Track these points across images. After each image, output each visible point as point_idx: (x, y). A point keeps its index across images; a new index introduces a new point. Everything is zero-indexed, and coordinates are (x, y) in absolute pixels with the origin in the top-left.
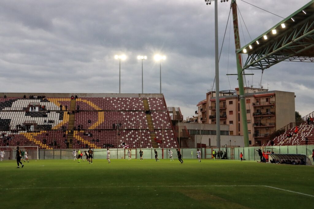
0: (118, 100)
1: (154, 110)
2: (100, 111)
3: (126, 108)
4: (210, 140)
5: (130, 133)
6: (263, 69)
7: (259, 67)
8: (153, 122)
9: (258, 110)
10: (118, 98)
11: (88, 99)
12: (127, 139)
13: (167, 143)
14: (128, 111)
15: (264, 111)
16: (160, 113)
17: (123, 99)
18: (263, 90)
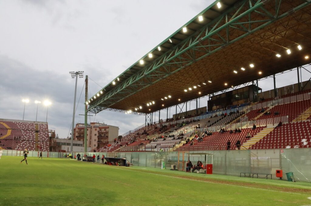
0: (22, 124)
1: (41, 130)
2: (9, 129)
3: (25, 128)
4: (68, 148)
5: (24, 142)
6: (96, 113)
7: (94, 112)
8: (38, 137)
9: (100, 135)
10: (22, 123)
11: (4, 122)
12: (21, 145)
13: (44, 149)
14: (26, 130)
15: (103, 135)
16: (43, 133)
17: (24, 124)
18: (104, 124)
